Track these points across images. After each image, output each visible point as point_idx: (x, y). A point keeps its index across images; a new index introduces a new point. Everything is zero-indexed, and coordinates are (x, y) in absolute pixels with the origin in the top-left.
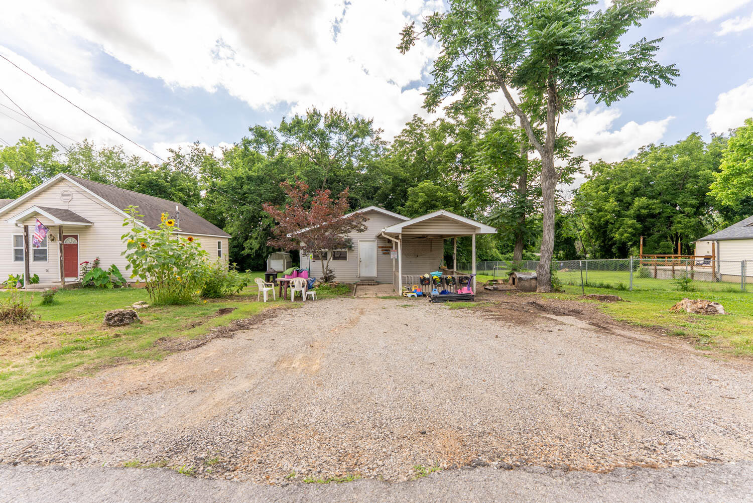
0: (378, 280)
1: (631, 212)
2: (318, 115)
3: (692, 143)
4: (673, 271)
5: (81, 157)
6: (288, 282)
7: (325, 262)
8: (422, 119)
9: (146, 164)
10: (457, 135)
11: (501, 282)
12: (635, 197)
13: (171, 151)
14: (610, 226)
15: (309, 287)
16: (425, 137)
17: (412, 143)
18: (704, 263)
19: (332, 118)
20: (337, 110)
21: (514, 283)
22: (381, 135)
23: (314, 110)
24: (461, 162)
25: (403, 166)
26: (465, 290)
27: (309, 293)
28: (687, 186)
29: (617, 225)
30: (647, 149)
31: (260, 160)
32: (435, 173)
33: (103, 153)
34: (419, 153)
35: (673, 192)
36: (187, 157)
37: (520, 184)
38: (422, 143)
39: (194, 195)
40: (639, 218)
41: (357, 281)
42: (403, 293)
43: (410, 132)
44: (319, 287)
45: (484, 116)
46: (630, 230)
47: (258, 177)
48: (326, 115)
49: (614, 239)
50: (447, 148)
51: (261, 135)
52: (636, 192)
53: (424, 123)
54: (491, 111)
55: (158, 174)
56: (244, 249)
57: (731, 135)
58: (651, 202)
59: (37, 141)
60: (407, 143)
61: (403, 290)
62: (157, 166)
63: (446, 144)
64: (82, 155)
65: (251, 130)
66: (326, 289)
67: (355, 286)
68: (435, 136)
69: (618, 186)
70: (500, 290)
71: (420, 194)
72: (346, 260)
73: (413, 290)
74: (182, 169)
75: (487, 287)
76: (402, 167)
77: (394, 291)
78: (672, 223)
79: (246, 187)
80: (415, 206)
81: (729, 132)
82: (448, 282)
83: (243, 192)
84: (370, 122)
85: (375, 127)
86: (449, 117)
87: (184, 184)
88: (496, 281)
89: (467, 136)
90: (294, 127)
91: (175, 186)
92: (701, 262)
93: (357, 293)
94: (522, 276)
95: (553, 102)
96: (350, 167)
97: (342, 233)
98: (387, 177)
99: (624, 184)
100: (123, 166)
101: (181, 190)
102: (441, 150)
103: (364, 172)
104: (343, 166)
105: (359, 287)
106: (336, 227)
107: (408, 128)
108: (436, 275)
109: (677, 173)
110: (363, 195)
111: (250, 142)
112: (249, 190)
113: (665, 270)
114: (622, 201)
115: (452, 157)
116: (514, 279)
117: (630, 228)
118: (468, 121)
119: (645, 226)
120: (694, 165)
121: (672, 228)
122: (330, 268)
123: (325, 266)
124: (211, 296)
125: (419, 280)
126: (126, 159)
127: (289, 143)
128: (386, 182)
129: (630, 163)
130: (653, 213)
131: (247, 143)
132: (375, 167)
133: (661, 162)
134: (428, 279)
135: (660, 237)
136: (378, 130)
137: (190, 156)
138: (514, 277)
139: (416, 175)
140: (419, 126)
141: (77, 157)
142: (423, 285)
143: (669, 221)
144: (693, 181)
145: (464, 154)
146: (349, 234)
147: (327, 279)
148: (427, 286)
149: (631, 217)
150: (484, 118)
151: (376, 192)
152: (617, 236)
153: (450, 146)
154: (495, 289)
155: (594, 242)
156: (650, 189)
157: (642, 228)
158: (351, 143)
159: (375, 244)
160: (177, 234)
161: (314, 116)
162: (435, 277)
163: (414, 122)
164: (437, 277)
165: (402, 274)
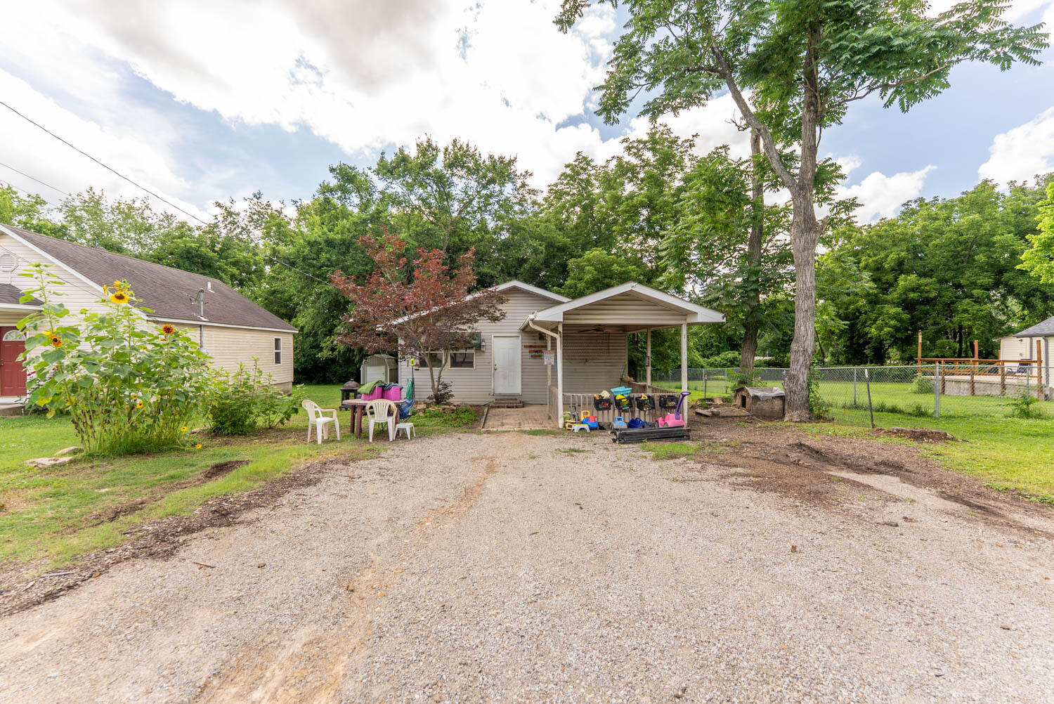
0: (523, 400)
1: (894, 295)
2: (433, 149)
3: (984, 195)
4: (973, 383)
5: (85, 215)
6: (364, 407)
7: (436, 370)
8: (589, 159)
9: (183, 225)
10: (642, 180)
11: (719, 402)
12: (900, 274)
13: (219, 205)
14: (863, 317)
15: (403, 416)
16: (593, 185)
17: (574, 194)
18: (1019, 371)
19: (455, 154)
20: (463, 141)
21: (744, 404)
22: (528, 181)
23: (428, 141)
24: (648, 220)
25: (561, 228)
26: (671, 420)
27: (401, 425)
28: (976, 258)
29: (873, 316)
30: (914, 206)
31: (345, 215)
32: (607, 239)
33: (118, 208)
34: (584, 208)
35: (956, 266)
36: (242, 215)
37: (751, 246)
38: (589, 194)
39: (256, 271)
40: (907, 305)
41: (491, 400)
42: (565, 423)
43: (572, 178)
44: (424, 413)
45: (681, 152)
46: (892, 322)
47: (343, 242)
48: (446, 150)
49: (869, 336)
50: (627, 199)
51: (348, 178)
52: (900, 268)
53: (592, 164)
54: (691, 146)
55: (200, 240)
56: (321, 349)
57: (1038, 183)
58: (924, 281)
59: (14, 189)
60: (568, 194)
61: (565, 419)
62: (199, 228)
63: (626, 194)
64: (87, 211)
65: (332, 170)
66: (436, 416)
67: (486, 410)
68: (610, 182)
69: (874, 259)
70: (723, 417)
71: (587, 268)
72: (472, 367)
73: (582, 419)
74: (235, 232)
75: (700, 411)
76: (560, 230)
77: (550, 418)
78: (952, 312)
79: (324, 256)
80: (579, 285)
81: (1035, 180)
82: (641, 405)
83: (319, 264)
84: (512, 162)
85: (519, 168)
86: (629, 154)
87: (241, 255)
88: (711, 400)
89: (656, 182)
90: (397, 167)
91: (226, 258)
92: (1015, 370)
93: (490, 423)
94: (759, 394)
95: (813, 105)
96: (483, 228)
97: (464, 323)
98: (538, 242)
99: (882, 255)
100: (149, 229)
101: (235, 264)
102: (617, 202)
103: (505, 235)
104: (473, 228)
105: (493, 411)
106: (455, 314)
107: (568, 171)
108: (621, 392)
109: (961, 239)
110: (502, 270)
111: (331, 190)
112: (329, 260)
113: (958, 382)
114: (879, 280)
115: (633, 212)
116: (744, 398)
117: (892, 320)
118: (657, 160)
119: (913, 317)
120: (987, 226)
121: (955, 319)
122: (445, 380)
123: (436, 377)
124: (226, 432)
125: (592, 402)
126: (155, 217)
127: (390, 191)
128: (535, 251)
129: (892, 224)
130: (927, 298)
131: (326, 189)
132: (519, 229)
133: (937, 223)
134: (608, 401)
135: (936, 332)
136: (524, 173)
137: (248, 214)
138: (744, 394)
139: (581, 241)
140: (585, 169)
141: (78, 213)
142: (598, 409)
143: (950, 309)
144: (985, 251)
145: (653, 208)
146: (475, 325)
147: (439, 398)
148: (606, 412)
149: (894, 303)
150: (681, 156)
151: (520, 266)
152: (873, 331)
153: (631, 196)
154: (714, 415)
155: (837, 340)
156: (920, 263)
157: (909, 319)
158: (484, 192)
159: (519, 342)
160: (201, 326)
161: (427, 150)
162: (619, 397)
163: (577, 163)
164: (623, 397)
165: (564, 391)
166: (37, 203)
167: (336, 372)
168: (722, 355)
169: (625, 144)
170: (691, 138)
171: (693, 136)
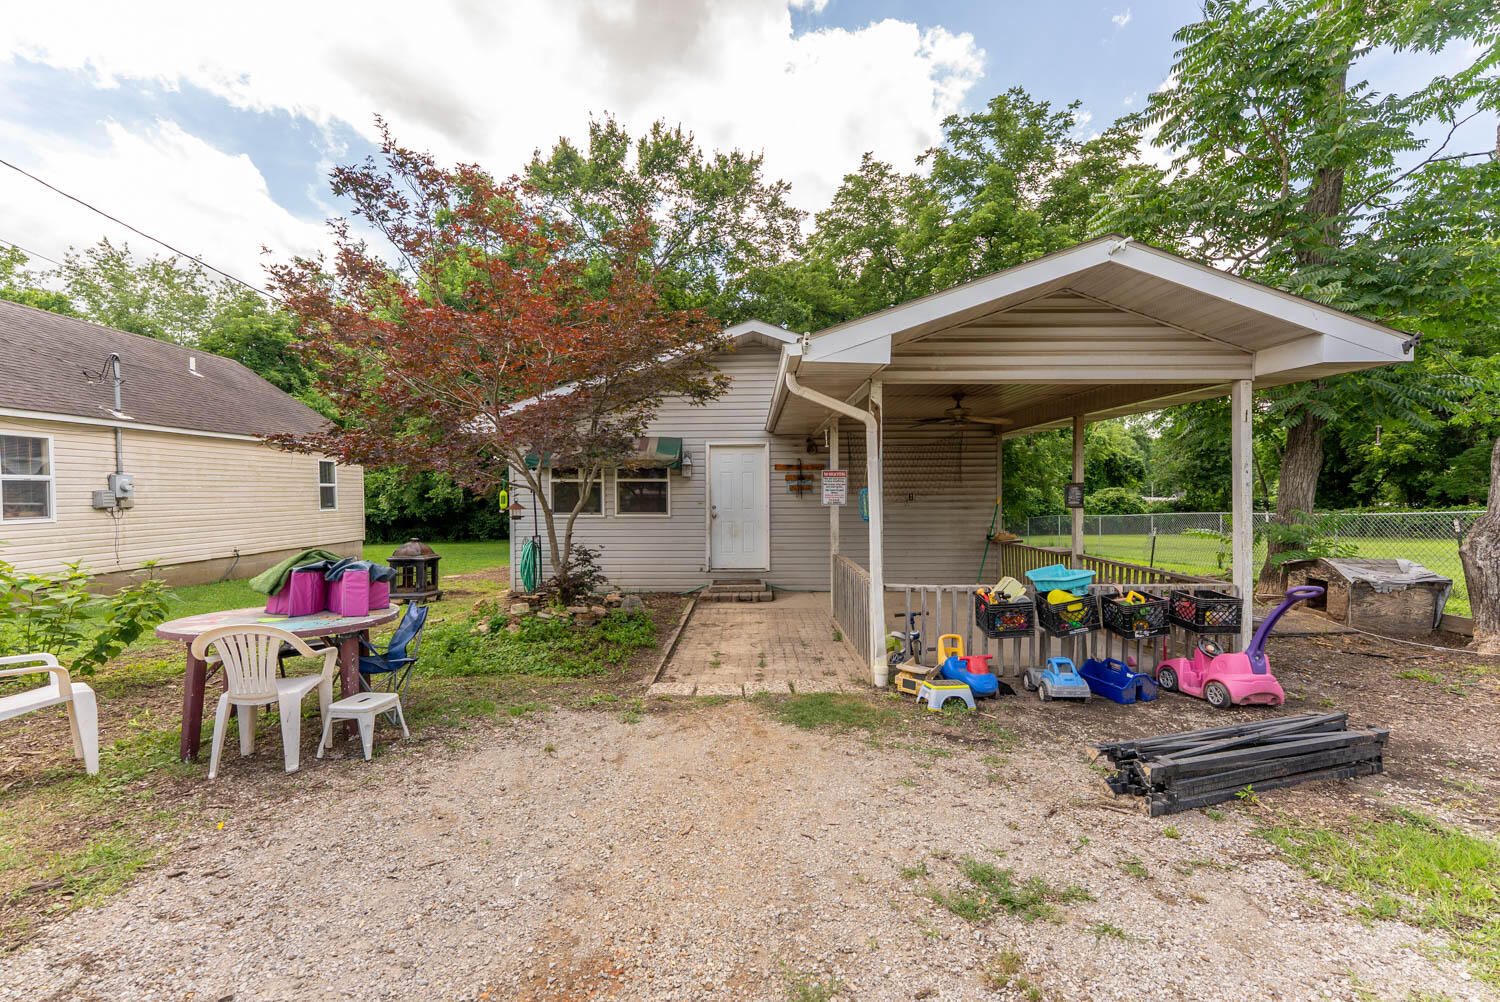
0: (772, 581)
2: (619, 139)
8: (885, 164)
17: (859, 226)
19: (657, 145)
20: (670, 127)
22: (783, 197)
23: (611, 125)
33: (151, 270)
34: (877, 248)
38: (886, 222)
41: (699, 583)
43: (856, 198)
45: (1049, 138)
46: (1413, 435)
48: (643, 142)
50: (955, 222)
53: (891, 172)
54: (1067, 124)
55: (274, 319)
60: (850, 227)
61: (891, 655)
63: (951, 213)
68: (919, 196)
72: (664, 510)
76: (836, 286)
84: (755, 163)
85: (766, 177)
86: (957, 145)
94: (1371, 577)
96: (709, 284)
98: (799, 303)
100: (202, 305)
104: (692, 283)
107: (850, 187)
108: (1061, 583)
118: (1007, 152)
125: (974, 611)
128: (796, 316)
136: (775, 185)
138: (1320, 576)
139: (871, 303)
140: (878, 182)
142: (991, 631)
147: (569, 588)
148: (1018, 643)
159: (764, 456)
160: (115, 430)
161: (608, 141)
162: (1056, 597)
163: (864, 173)
164: (1069, 598)
165: (887, 576)
166: (13, 259)
167: (484, 523)
168: (1099, 494)
169: (950, 128)
170: (1067, 110)
171: (1071, 106)
